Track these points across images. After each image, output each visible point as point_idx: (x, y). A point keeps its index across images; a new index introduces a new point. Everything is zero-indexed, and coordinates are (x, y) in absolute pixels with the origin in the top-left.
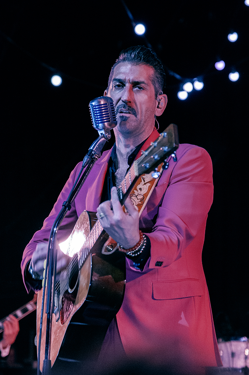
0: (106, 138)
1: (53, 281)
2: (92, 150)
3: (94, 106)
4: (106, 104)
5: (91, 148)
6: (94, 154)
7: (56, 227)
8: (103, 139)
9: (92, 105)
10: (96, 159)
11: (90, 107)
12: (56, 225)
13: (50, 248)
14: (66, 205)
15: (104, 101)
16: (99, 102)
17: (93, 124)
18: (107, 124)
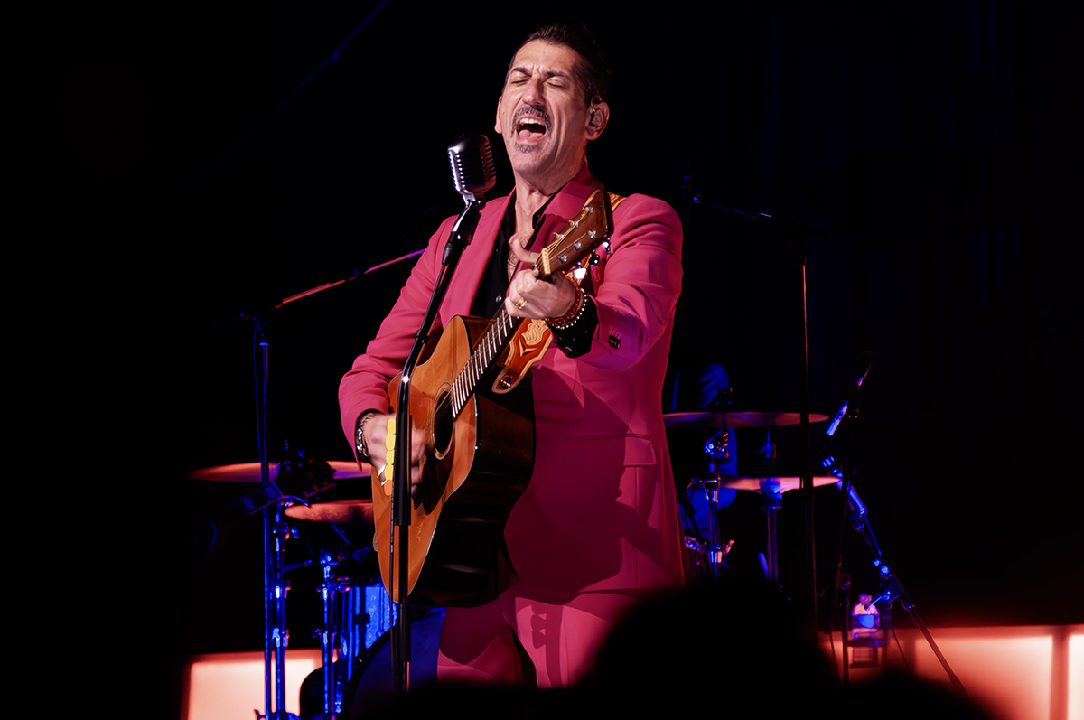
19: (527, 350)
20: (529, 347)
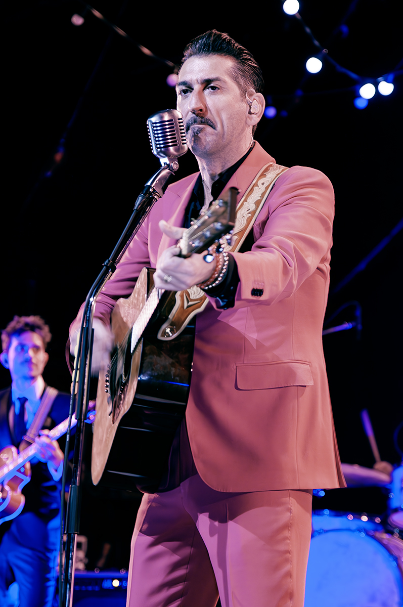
0: (171, 169)
1: (87, 374)
2: (150, 187)
3: (153, 123)
4: (172, 120)
5: (149, 184)
6: (153, 192)
7: (92, 296)
8: (167, 171)
9: (151, 121)
10: (156, 199)
11: (148, 125)
12: (93, 294)
13: (84, 326)
14: (108, 265)
15: (169, 116)
16: (162, 117)
17: (152, 149)
18: (173, 149)
19: (190, 303)
20: (192, 300)
